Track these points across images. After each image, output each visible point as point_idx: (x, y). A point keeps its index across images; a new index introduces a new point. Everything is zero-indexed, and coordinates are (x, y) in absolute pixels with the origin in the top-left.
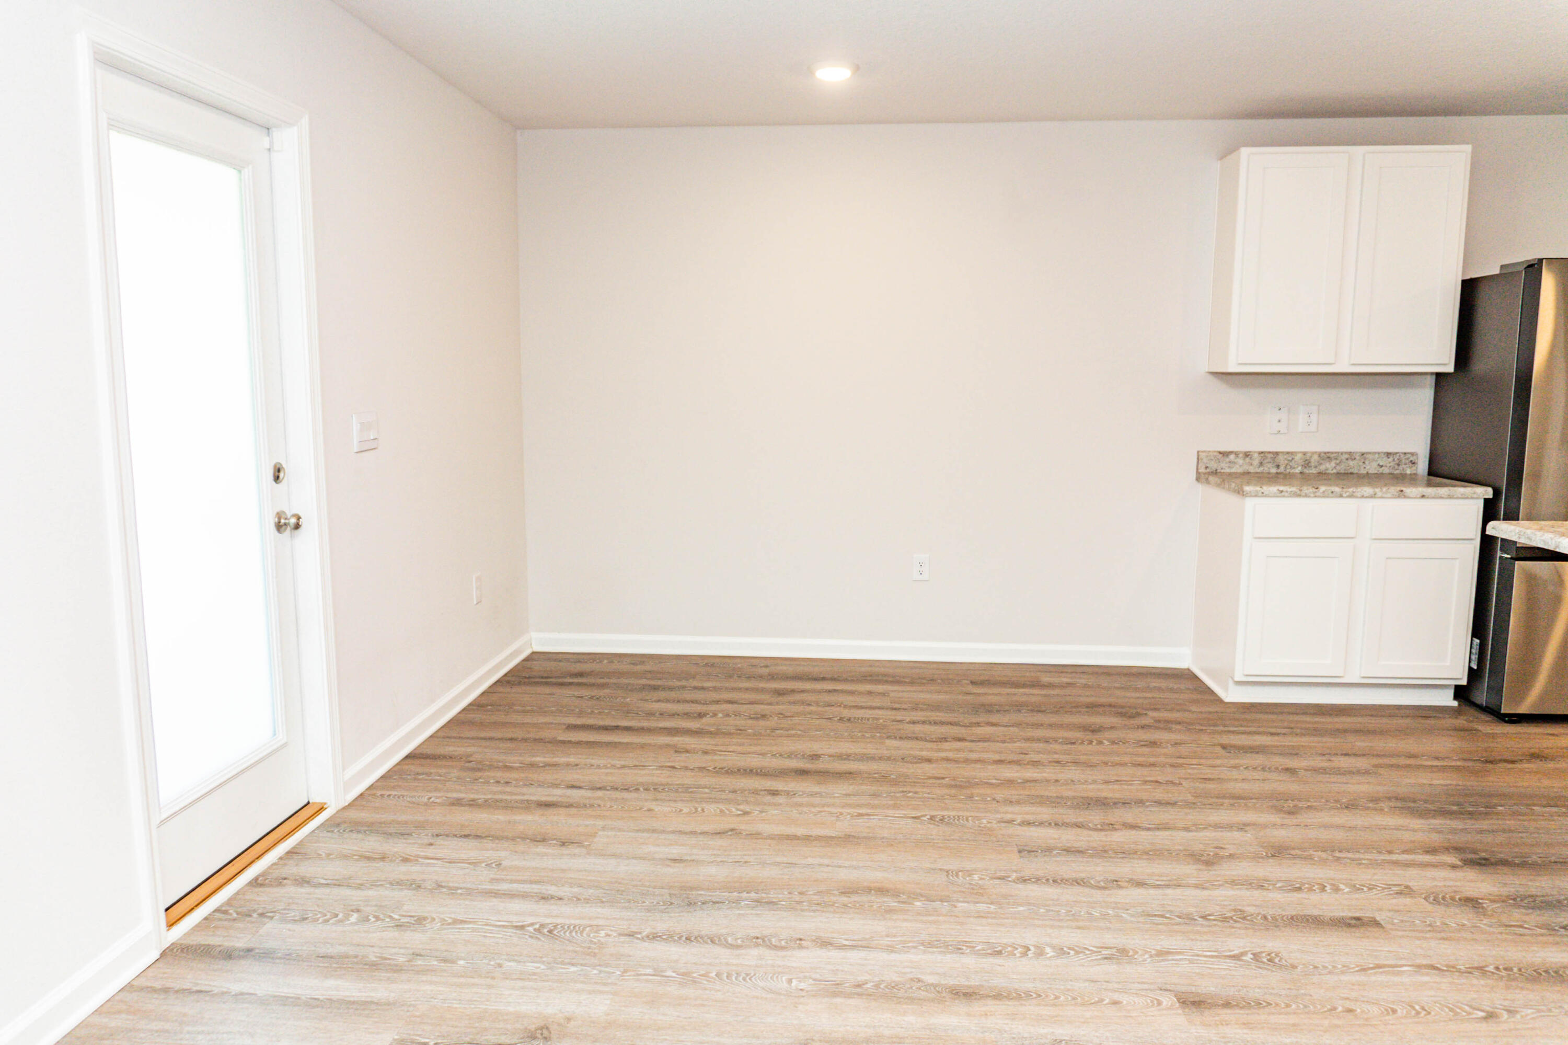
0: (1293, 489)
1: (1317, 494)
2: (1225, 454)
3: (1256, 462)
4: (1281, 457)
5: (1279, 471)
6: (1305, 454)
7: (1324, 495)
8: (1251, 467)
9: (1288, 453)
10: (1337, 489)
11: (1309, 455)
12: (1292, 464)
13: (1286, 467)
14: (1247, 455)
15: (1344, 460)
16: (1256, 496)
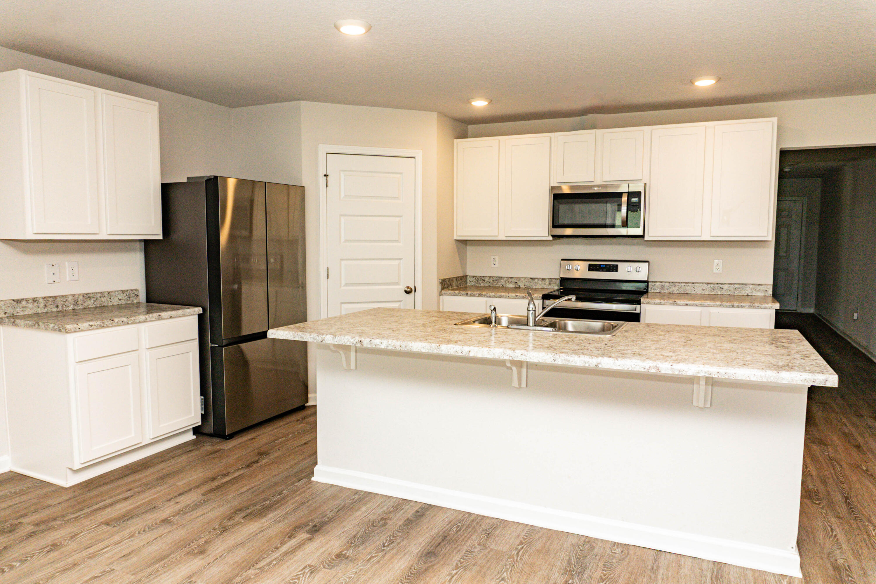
0: (99, 323)
1: (114, 324)
2: (18, 301)
3: (42, 305)
4: (59, 300)
5: (58, 310)
6: (73, 296)
7: (118, 325)
8: (39, 309)
9: (63, 296)
10: (125, 319)
11: (77, 296)
12: (67, 304)
13: (62, 306)
14: (35, 300)
15: (99, 298)
16: (75, 332)
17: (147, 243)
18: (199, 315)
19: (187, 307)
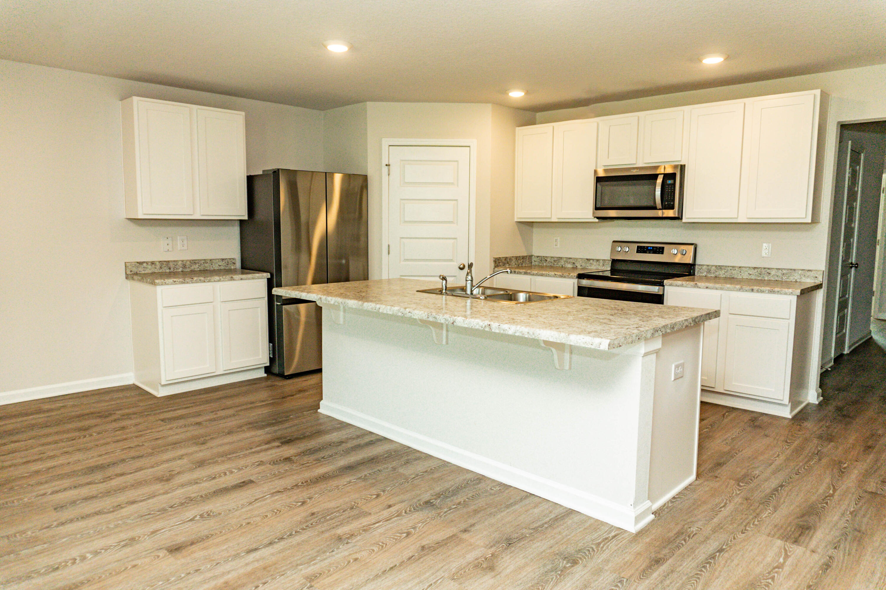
0: (181, 280)
1: (193, 281)
2: (141, 263)
3: (158, 267)
4: (171, 264)
5: (170, 271)
6: (183, 261)
7: (196, 282)
8: (156, 270)
9: (174, 261)
10: (202, 278)
11: (185, 262)
12: (177, 267)
13: (174, 269)
14: (153, 263)
15: (202, 263)
16: (162, 285)
17: (241, 222)
18: (268, 279)
19: (257, 272)
